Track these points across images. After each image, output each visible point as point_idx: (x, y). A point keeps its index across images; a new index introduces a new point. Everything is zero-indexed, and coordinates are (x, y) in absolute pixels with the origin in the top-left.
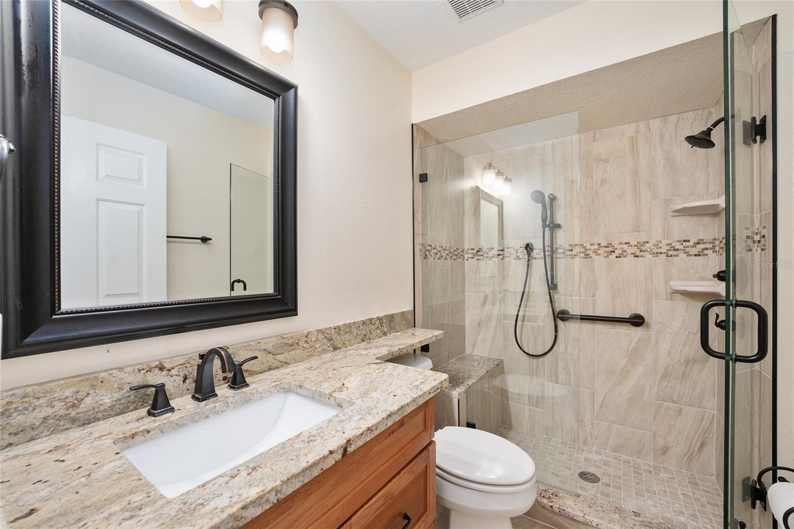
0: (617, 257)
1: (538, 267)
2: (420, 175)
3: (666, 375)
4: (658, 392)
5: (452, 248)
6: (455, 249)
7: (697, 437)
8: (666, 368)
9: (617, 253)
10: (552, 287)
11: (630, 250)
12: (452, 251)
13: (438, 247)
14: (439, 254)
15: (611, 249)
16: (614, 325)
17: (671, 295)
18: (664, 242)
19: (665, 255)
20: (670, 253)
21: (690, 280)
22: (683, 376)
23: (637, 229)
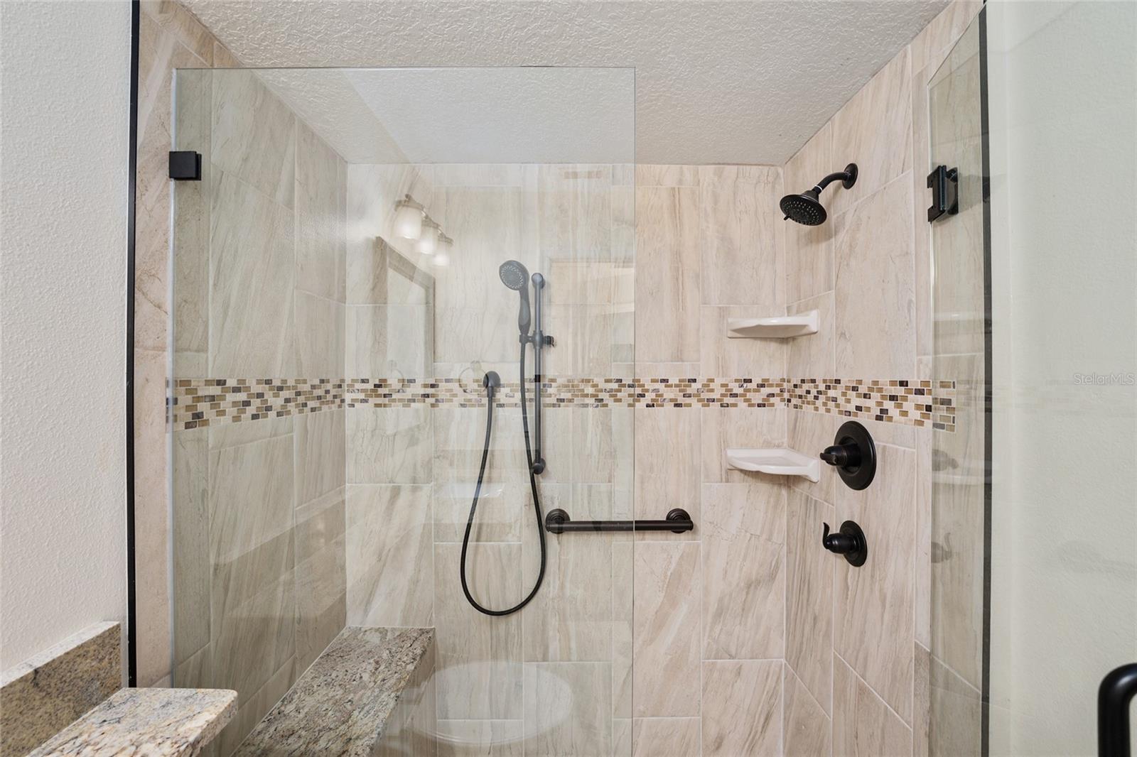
0: (648, 406)
1: (510, 419)
2: (173, 155)
3: (719, 614)
4: (709, 644)
7: (760, 708)
8: (721, 600)
9: (650, 396)
10: (537, 467)
11: (669, 394)
13: (250, 383)
14: (255, 402)
15: (638, 391)
16: (644, 534)
17: (727, 473)
18: (718, 381)
19: (719, 403)
20: (727, 400)
21: (753, 448)
22: (743, 610)
23: (679, 357)
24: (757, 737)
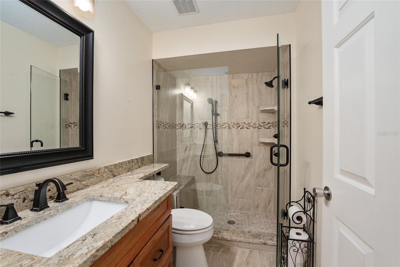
0: (241, 129)
1: (210, 132)
2: (156, 86)
3: (258, 176)
4: (255, 183)
5: (171, 123)
6: (172, 124)
7: (267, 199)
8: (258, 173)
9: (241, 126)
10: (216, 141)
11: (245, 126)
12: (171, 124)
13: (164, 122)
14: (165, 126)
15: (238, 125)
16: (240, 157)
17: (259, 144)
18: (257, 123)
19: (257, 128)
20: (259, 127)
21: (266, 138)
22: (263, 176)
23: (248, 117)
24: (267, 206)
